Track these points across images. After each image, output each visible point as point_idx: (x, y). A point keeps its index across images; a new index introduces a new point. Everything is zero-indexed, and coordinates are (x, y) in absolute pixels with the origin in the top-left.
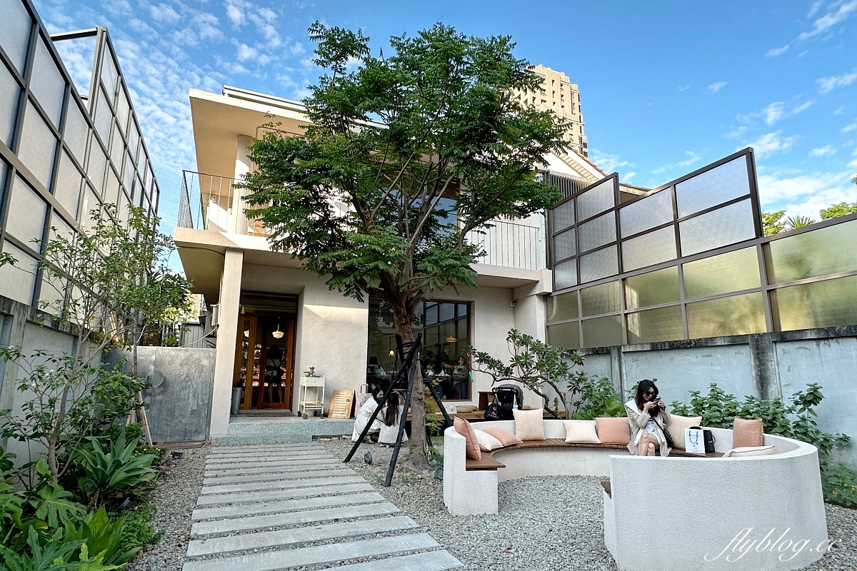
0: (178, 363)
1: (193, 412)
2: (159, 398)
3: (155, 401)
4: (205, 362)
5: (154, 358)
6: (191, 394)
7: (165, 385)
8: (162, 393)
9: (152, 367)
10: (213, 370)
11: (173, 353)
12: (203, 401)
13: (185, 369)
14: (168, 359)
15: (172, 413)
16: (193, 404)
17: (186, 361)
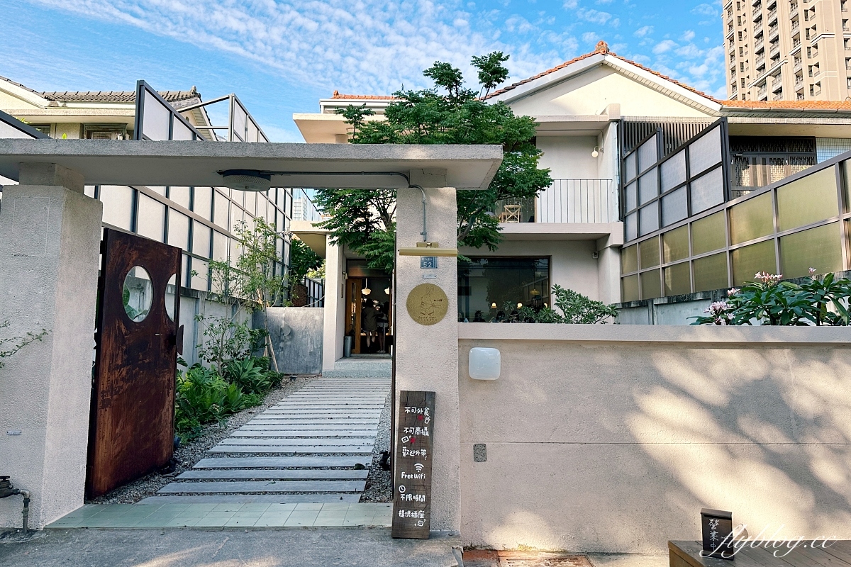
0: (299, 318)
1: (311, 353)
2: (289, 343)
3: (286, 345)
4: (317, 318)
5: (284, 315)
6: (309, 341)
7: (292, 334)
8: (291, 340)
9: (283, 322)
10: (323, 323)
11: (296, 312)
12: (317, 346)
13: (304, 323)
14: (293, 316)
15: (297, 354)
16: (310, 348)
17: (304, 318)
